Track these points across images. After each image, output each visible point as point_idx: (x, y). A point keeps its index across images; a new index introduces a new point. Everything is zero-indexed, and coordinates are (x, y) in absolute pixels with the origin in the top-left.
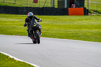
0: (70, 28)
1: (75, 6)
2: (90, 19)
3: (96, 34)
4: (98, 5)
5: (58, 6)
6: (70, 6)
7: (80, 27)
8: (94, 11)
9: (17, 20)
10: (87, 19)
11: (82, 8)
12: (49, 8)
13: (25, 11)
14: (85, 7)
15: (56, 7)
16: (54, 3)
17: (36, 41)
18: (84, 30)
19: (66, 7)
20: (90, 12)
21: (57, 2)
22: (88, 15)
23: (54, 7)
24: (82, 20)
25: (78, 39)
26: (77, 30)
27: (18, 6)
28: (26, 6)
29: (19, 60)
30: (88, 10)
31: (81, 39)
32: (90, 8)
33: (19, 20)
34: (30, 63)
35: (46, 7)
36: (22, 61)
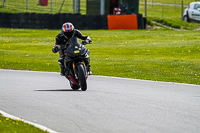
0: (110, 54)
1: (121, 12)
2: (149, 37)
3: (161, 66)
4: (164, 10)
5: (87, 11)
6: (110, 10)
7: (131, 52)
8: (158, 21)
9: (7, 40)
10: (143, 37)
11: (134, 15)
12: (70, 14)
13: (23, 21)
14: (140, 12)
15: (83, 13)
16: (79, 6)
17: (79, 84)
18: (137, 58)
19: (102, 12)
20: (149, 24)
21: (85, 4)
22: (145, 28)
23: (79, 14)
24: (133, 38)
25: (127, 76)
26: (124, 58)
27: (9, 11)
28: (25, 11)
29: (12, 117)
30: (145, 19)
31: (133, 77)
32: (149, 15)
33: (11, 39)
34: (32, 124)
35: (65, 14)
36: (18, 119)
